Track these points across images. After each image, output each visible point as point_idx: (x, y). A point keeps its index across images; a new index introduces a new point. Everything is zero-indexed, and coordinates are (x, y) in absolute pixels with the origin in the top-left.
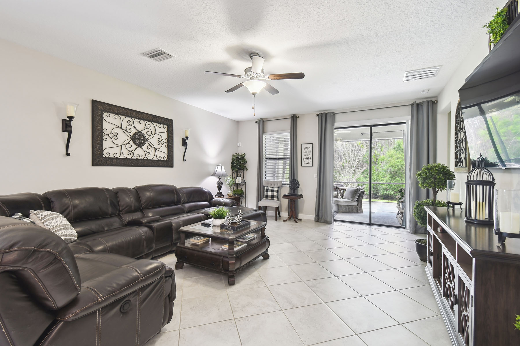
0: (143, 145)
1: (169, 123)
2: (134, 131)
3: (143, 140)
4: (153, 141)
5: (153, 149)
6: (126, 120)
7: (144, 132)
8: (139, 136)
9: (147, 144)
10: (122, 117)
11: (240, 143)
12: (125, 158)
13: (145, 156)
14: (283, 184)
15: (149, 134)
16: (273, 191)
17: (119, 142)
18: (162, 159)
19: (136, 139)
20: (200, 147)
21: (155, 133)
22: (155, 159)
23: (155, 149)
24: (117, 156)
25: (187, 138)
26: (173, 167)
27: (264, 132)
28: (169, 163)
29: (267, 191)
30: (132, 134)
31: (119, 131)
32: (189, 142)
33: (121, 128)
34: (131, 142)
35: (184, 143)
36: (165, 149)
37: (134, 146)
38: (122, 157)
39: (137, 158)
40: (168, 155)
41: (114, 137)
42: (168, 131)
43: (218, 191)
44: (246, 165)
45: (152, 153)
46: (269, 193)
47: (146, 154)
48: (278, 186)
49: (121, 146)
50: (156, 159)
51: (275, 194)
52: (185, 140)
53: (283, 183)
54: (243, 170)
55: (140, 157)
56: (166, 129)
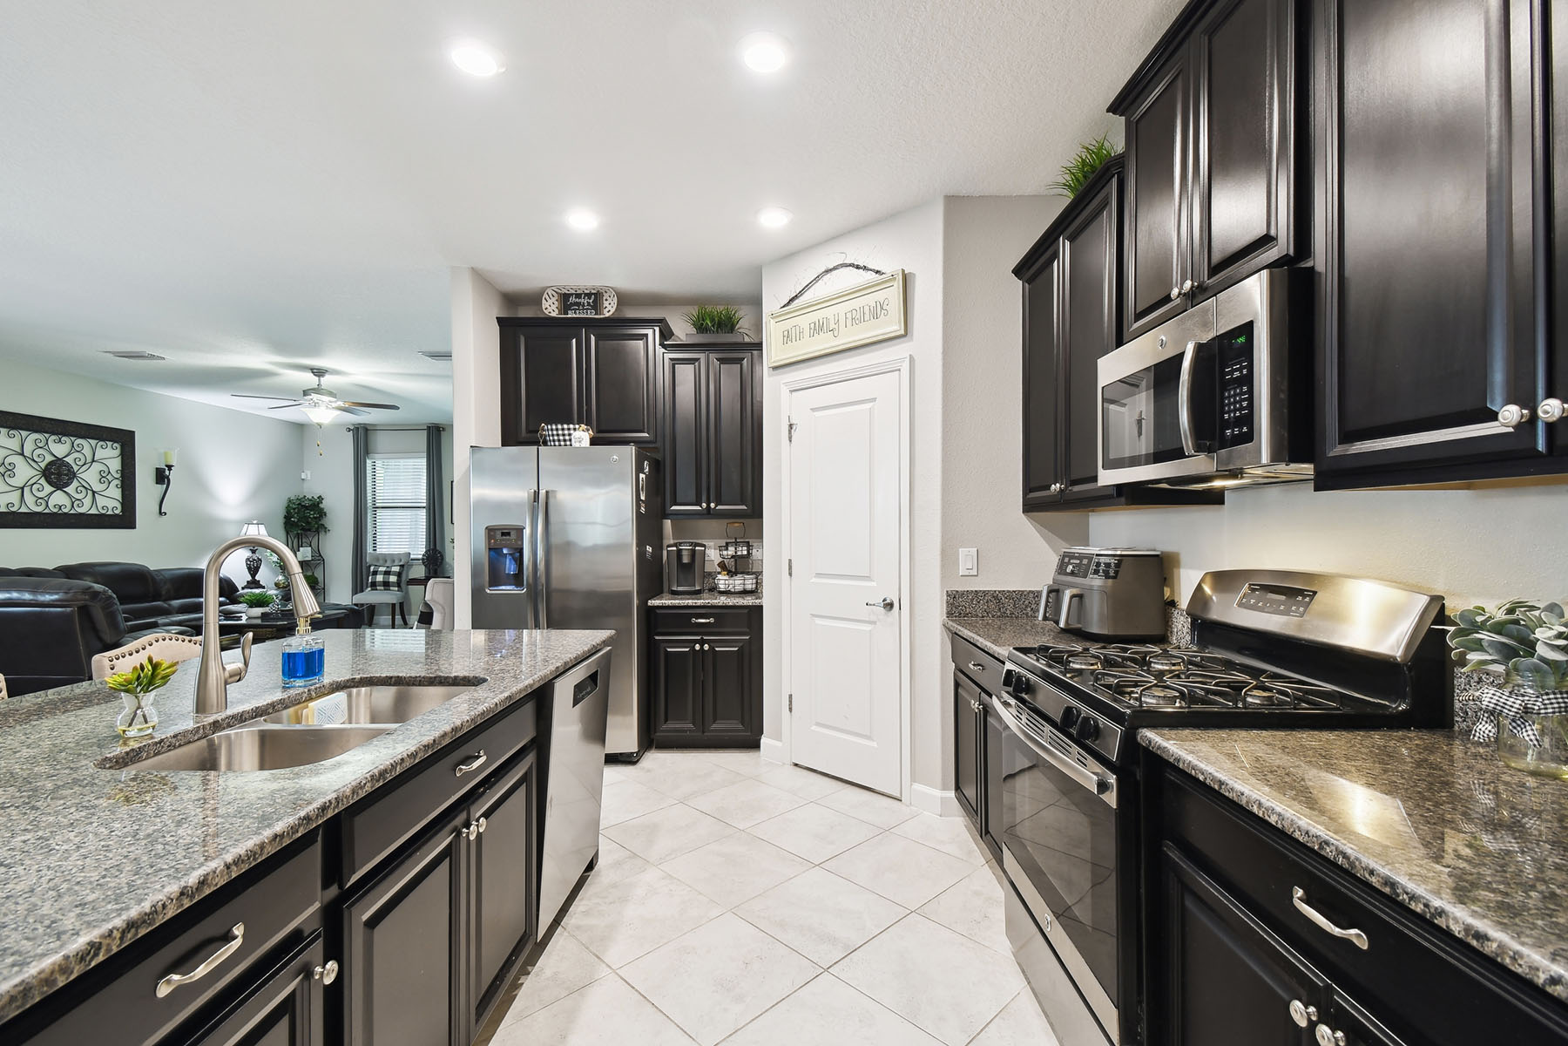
0: (67, 485)
1: (125, 440)
2: (49, 458)
3: (66, 475)
4: (90, 476)
5: (90, 493)
6: (31, 438)
7: (69, 460)
8: (60, 467)
9: (75, 484)
10: (24, 433)
11: (309, 473)
12: (29, 511)
13: (73, 506)
14: (412, 560)
15: (81, 463)
16: (387, 573)
17: (18, 481)
18: (110, 512)
19: (53, 473)
20: (200, 484)
21: (93, 461)
22: (93, 511)
23: (94, 492)
24: (12, 509)
25: (170, 467)
26: (135, 528)
27: (367, 452)
28: (125, 519)
29: (375, 573)
30: (43, 465)
31: (17, 460)
32: (173, 475)
33: (22, 454)
34: (43, 481)
35: (161, 477)
36: (115, 492)
37: (49, 489)
38: (24, 510)
39: (55, 510)
40: (122, 504)
41: (9, 473)
42: (122, 454)
43: (250, 578)
44: (325, 521)
45: (88, 501)
46: (380, 578)
47: (73, 503)
48: (401, 563)
49: (22, 488)
50: (97, 513)
51: (393, 579)
52: (164, 472)
53: (412, 557)
54: (318, 532)
55: (60, 509)
56: (118, 452)
